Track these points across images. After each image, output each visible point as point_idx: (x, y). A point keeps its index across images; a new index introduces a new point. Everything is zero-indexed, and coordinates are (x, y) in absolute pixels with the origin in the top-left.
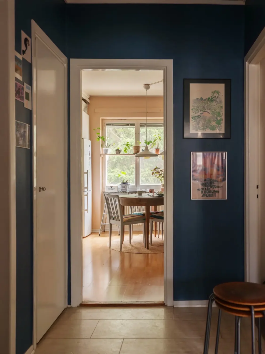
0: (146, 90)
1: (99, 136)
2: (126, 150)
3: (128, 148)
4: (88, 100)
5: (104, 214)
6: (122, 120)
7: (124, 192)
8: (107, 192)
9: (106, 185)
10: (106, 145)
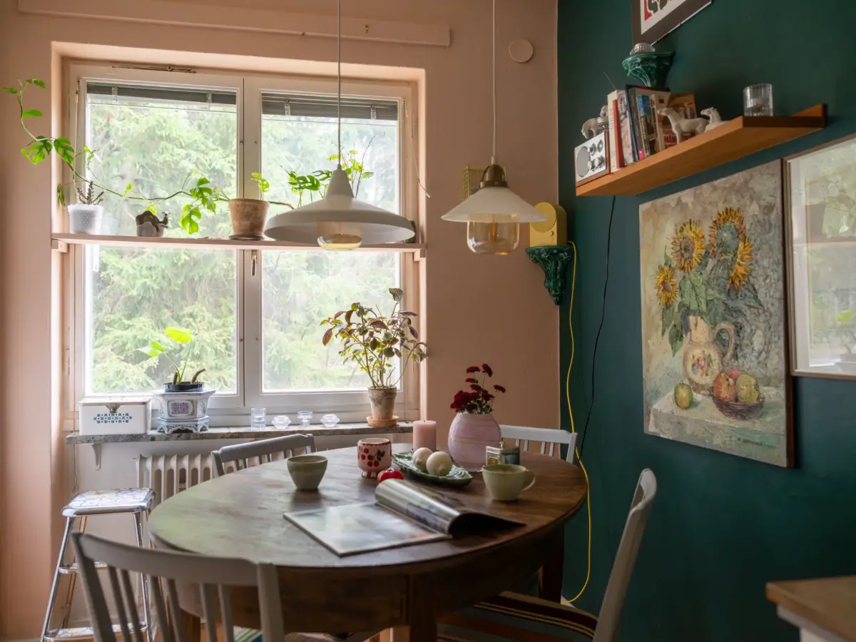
1: (41, 137)
2: (194, 218)
3: (204, 210)
5: (59, 574)
6: (171, 68)
7: (183, 433)
8: (86, 437)
9: (84, 396)
10: (87, 191)
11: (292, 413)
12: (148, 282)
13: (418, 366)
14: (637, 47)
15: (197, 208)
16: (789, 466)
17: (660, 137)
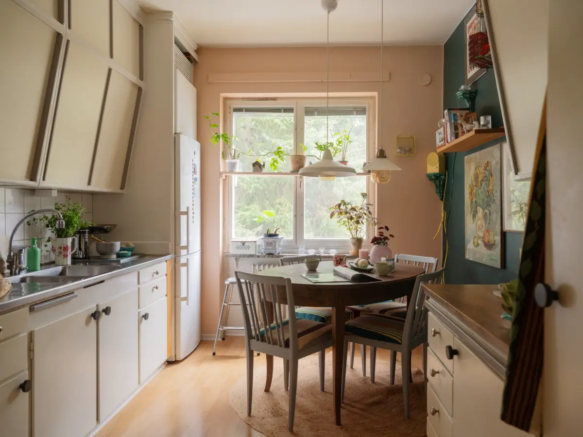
0: (327, 12)
1: (216, 134)
2: (275, 163)
3: (279, 160)
4: (194, 54)
5: (224, 305)
6: (266, 99)
7: (270, 255)
8: (233, 255)
9: (232, 239)
10: (233, 154)
11: (316, 248)
12: (258, 186)
13: (375, 228)
14: (462, 87)
15: (277, 160)
16: (501, 268)
17: (460, 131)
